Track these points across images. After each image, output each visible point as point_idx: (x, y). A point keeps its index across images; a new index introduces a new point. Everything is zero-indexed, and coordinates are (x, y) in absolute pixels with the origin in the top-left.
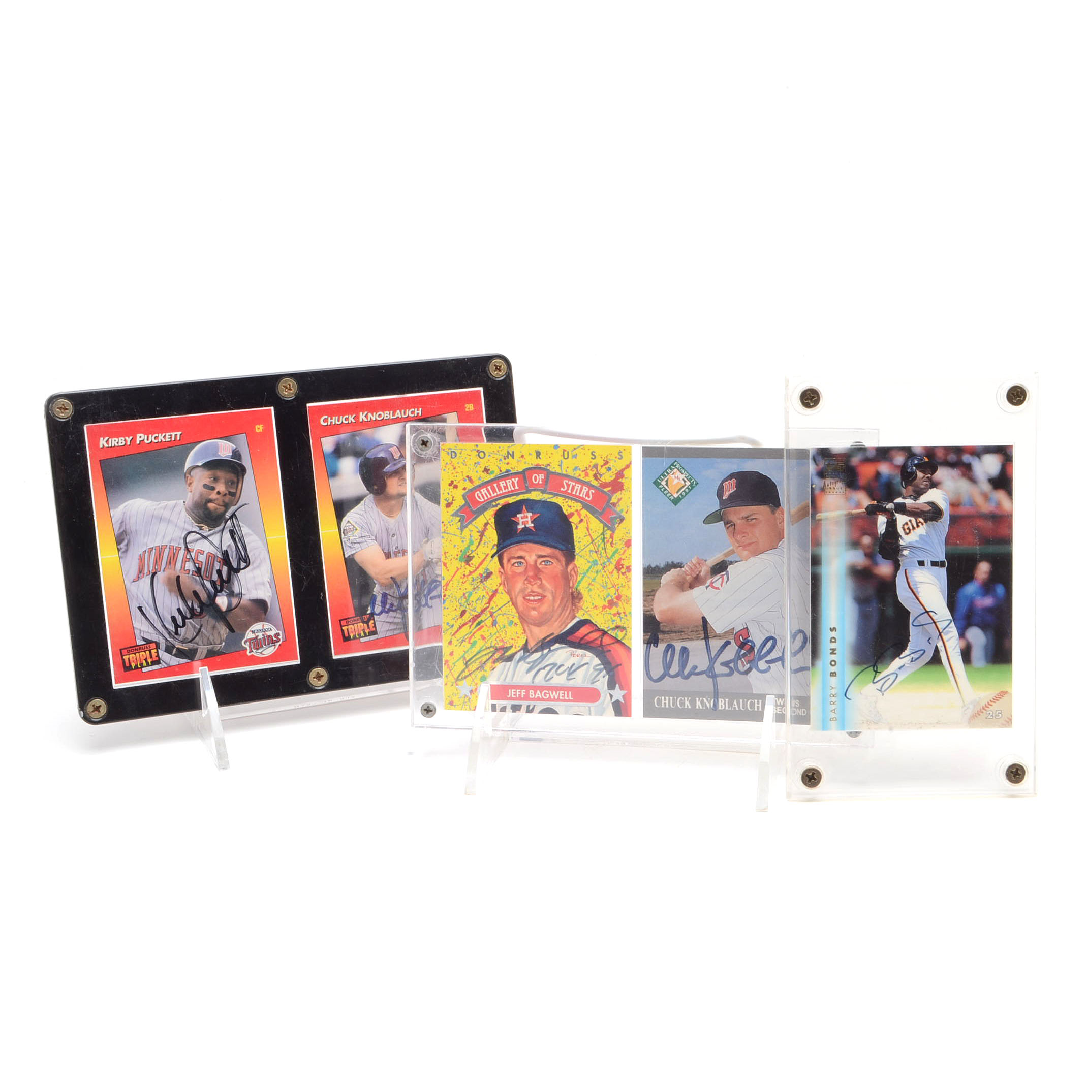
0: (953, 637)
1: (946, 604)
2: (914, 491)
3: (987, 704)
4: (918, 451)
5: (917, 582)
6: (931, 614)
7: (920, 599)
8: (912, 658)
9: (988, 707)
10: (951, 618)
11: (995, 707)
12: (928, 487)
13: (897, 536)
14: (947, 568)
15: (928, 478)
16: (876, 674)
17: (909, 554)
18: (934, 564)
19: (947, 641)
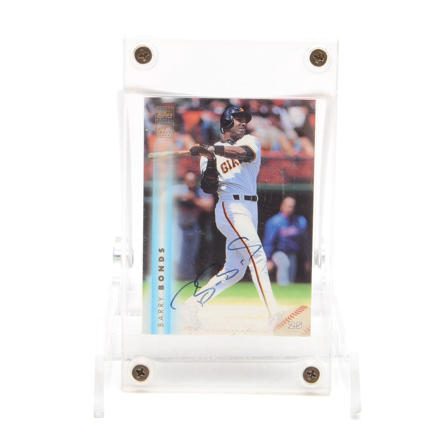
0: (262, 259)
1: (256, 232)
2: (231, 136)
3: (289, 316)
4: (235, 103)
5: (232, 213)
6: (244, 240)
7: (235, 227)
8: (228, 276)
9: (290, 319)
10: (260, 244)
11: (296, 319)
12: (244, 134)
13: (216, 174)
14: (257, 202)
15: (243, 125)
16: (197, 289)
17: (226, 189)
18: (247, 198)
19: (258, 263)
